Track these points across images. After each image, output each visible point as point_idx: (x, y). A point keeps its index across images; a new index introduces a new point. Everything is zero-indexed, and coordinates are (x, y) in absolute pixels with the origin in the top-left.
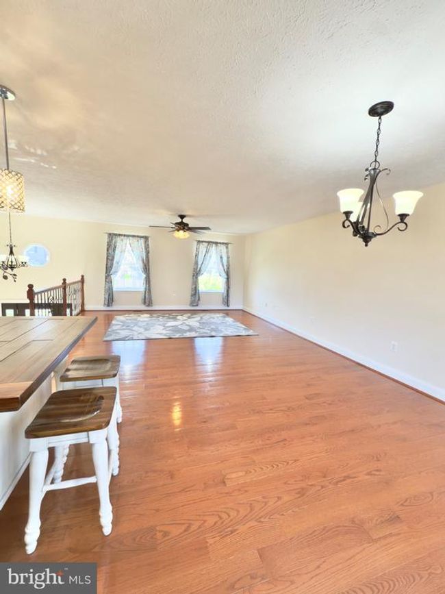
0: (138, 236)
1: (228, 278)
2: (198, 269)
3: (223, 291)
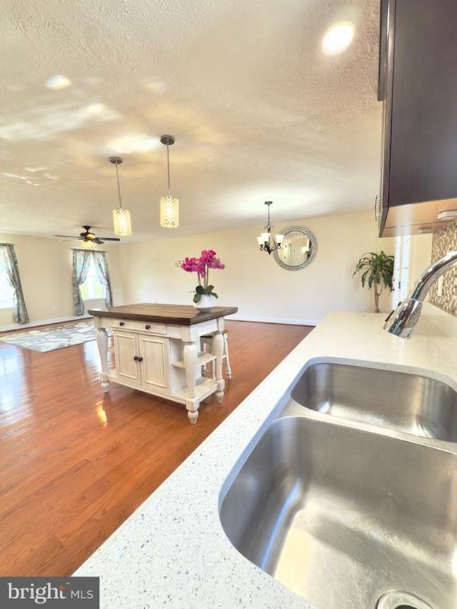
1: (109, 285)
2: (78, 277)
3: (105, 297)
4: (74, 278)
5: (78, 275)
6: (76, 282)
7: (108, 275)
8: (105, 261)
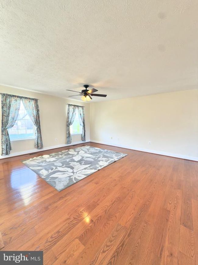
0: (30, 99)
1: (84, 126)
2: (70, 122)
3: (82, 133)
4: (68, 122)
5: (70, 120)
6: (68, 124)
7: (84, 120)
8: (83, 112)
